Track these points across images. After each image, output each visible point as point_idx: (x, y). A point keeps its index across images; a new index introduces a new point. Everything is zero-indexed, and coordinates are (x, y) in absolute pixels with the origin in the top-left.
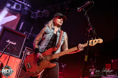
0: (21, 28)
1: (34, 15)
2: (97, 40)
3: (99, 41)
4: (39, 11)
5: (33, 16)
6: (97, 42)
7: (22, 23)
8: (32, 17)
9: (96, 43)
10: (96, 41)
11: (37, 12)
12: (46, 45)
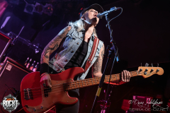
0: (4, 25)
1: (30, 8)
2: (155, 69)
3: (157, 71)
4: (38, 4)
5: (27, 10)
6: (154, 72)
7: (8, 19)
8: (25, 11)
9: (151, 74)
10: (152, 71)
11: (35, 4)
12: (66, 61)
